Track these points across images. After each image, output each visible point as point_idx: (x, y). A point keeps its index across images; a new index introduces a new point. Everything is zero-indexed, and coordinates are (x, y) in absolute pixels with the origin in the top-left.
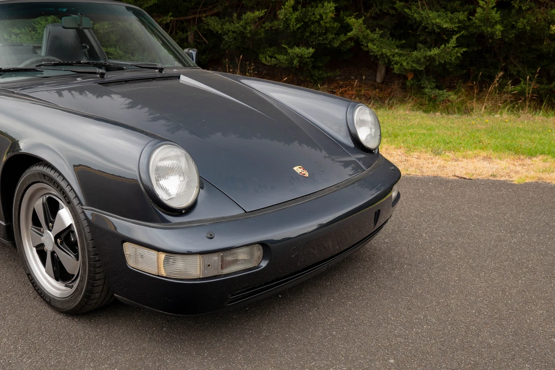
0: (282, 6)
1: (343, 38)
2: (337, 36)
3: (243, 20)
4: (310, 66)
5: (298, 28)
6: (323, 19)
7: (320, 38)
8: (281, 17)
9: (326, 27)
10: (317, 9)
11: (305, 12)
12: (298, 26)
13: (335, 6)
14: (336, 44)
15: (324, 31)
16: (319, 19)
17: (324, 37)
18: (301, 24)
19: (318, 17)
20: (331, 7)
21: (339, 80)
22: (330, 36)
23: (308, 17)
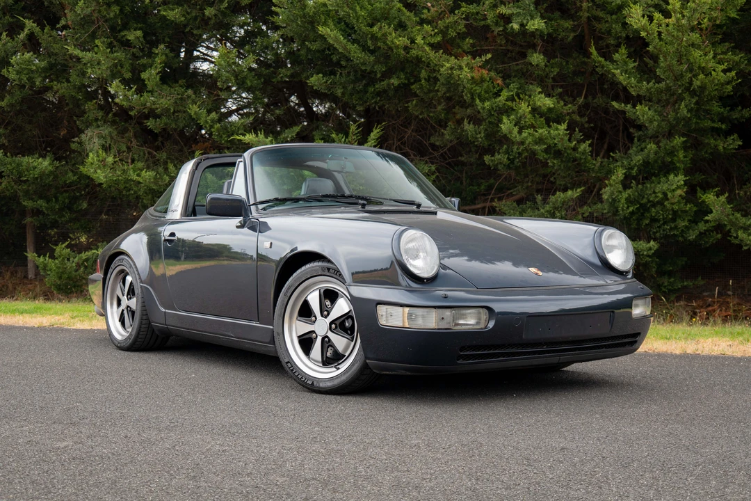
0: (607, 182)
1: (702, 227)
2: (693, 225)
3: (551, 204)
4: (654, 270)
5: (632, 213)
6: (668, 199)
7: (666, 226)
8: (605, 197)
9: (673, 209)
10: (659, 186)
11: (642, 190)
12: (631, 209)
13: (684, 179)
14: (692, 236)
15: (670, 217)
16: (662, 199)
17: (673, 226)
18: (636, 207)
19: (660, 195)
20: (678, 182)
21: (707, 296)
22: (682, 224)
23: (646, 196)
